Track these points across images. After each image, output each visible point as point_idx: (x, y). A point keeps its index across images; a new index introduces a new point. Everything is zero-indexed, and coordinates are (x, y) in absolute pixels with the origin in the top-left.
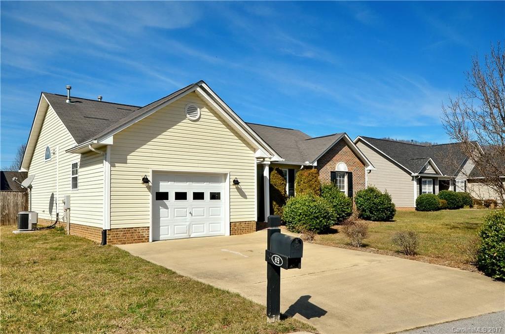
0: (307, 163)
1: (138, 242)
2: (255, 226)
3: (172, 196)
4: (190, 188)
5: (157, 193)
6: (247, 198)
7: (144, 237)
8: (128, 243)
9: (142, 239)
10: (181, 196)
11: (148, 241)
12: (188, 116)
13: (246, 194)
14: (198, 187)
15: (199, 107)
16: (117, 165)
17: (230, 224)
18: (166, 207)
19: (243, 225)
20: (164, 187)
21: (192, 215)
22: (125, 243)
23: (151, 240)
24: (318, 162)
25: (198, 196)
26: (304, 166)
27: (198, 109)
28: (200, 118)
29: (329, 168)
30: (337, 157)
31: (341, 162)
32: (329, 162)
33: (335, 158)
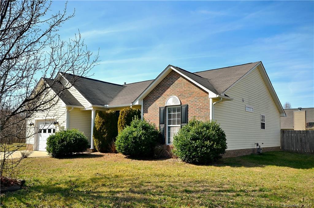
5: (39, 130)
9: (32, 149)
18: (41, 136)
20: (41, 127)
22: (29, 150)
24: (144, 100)
29: (158, 104)
30: (168, 91)
31: (172, 96)
32: (159, 98)
33: (165, 93)
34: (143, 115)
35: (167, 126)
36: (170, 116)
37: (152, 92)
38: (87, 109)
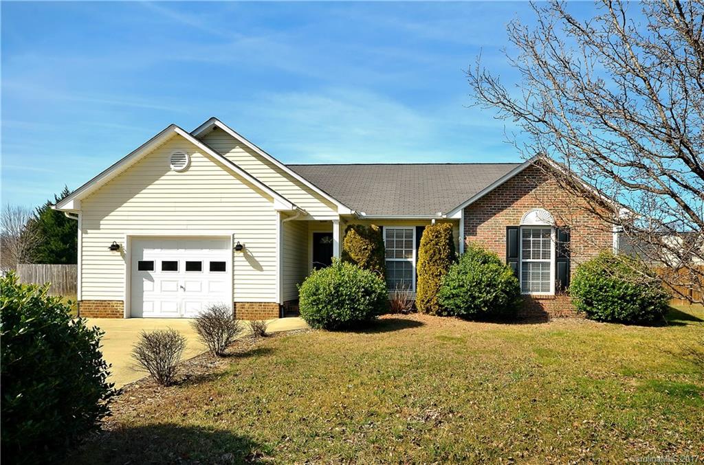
0: (440, 215)
1: (112, 317)
2: (277, 310)
3: (158, 266)
4: (182, 256)
5: (139, 262)
6: (262, 270)
7: (118, 312)
8: (101, 317)
9: (116, 314)
10: (170, 266)
11: (123, 317)
12: (172, 166)
13: (261, 264)
14: (194, 255)
15: (188, 153)
16: (89, 231)
17: (235, 305)
18: (151, 280)
19: (256, 307)
20: (148, 255)
21: (185, 290)
22: (97, 317)
23: (125, 317)
24: (467, 211)
25: (194, 266)
26: (436, 220)
27: (186, 156)
28: (189, 166)
29: (501, 221)
30: (526, 199)
31: (537, 209)
32: (503, 210)
33: (519, 202)
34: (465, 238)
35: (522, 260)
36: (527, 244)
37: (487, 197)
38: (316, 218)
